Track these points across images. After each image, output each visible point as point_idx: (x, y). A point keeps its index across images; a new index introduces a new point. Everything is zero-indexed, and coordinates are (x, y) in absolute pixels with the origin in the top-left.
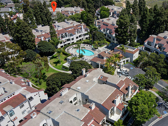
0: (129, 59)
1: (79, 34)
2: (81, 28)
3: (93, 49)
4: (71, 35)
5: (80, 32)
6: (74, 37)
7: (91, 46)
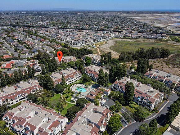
0: (106, 94)
1: (76, 77)
2: (77, 74)
3: (85, 87)
4: (72, 79)
5: (76, 76)
6: (74, 79)
7: (84, 85)
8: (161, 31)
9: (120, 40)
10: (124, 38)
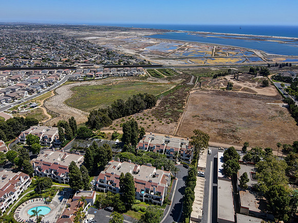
1: (20, 187)
2: (20, 179)
3: (46, 203)
7: (41, 199)
8: (134, 61)
9: (79, 84)
10: (84, 81)
